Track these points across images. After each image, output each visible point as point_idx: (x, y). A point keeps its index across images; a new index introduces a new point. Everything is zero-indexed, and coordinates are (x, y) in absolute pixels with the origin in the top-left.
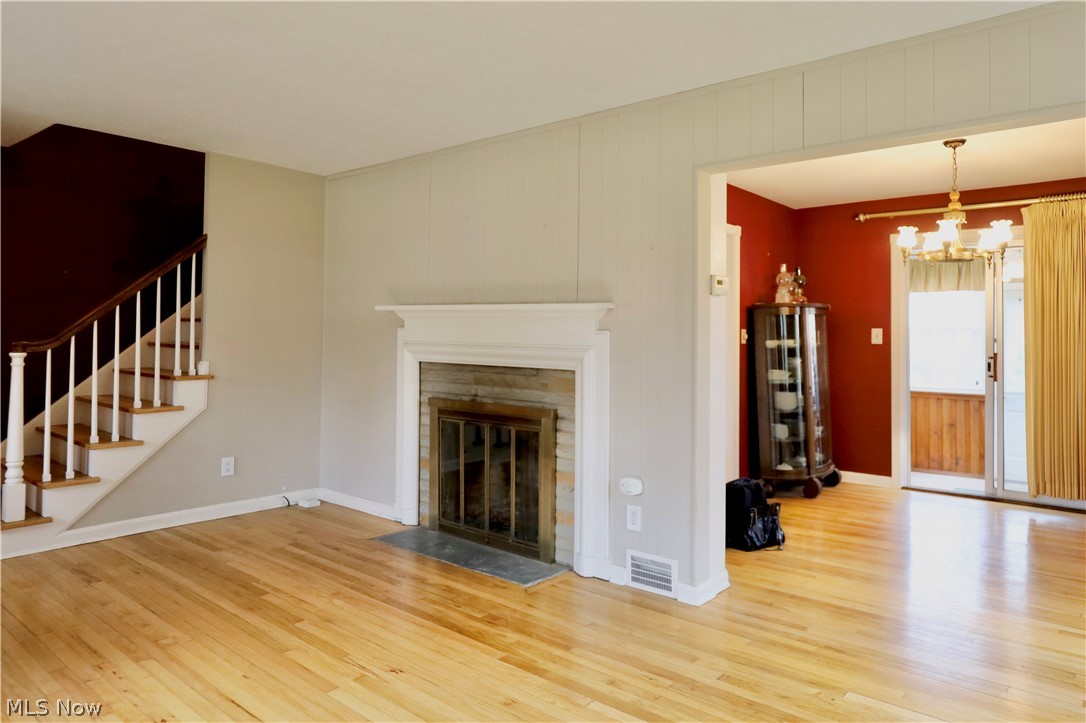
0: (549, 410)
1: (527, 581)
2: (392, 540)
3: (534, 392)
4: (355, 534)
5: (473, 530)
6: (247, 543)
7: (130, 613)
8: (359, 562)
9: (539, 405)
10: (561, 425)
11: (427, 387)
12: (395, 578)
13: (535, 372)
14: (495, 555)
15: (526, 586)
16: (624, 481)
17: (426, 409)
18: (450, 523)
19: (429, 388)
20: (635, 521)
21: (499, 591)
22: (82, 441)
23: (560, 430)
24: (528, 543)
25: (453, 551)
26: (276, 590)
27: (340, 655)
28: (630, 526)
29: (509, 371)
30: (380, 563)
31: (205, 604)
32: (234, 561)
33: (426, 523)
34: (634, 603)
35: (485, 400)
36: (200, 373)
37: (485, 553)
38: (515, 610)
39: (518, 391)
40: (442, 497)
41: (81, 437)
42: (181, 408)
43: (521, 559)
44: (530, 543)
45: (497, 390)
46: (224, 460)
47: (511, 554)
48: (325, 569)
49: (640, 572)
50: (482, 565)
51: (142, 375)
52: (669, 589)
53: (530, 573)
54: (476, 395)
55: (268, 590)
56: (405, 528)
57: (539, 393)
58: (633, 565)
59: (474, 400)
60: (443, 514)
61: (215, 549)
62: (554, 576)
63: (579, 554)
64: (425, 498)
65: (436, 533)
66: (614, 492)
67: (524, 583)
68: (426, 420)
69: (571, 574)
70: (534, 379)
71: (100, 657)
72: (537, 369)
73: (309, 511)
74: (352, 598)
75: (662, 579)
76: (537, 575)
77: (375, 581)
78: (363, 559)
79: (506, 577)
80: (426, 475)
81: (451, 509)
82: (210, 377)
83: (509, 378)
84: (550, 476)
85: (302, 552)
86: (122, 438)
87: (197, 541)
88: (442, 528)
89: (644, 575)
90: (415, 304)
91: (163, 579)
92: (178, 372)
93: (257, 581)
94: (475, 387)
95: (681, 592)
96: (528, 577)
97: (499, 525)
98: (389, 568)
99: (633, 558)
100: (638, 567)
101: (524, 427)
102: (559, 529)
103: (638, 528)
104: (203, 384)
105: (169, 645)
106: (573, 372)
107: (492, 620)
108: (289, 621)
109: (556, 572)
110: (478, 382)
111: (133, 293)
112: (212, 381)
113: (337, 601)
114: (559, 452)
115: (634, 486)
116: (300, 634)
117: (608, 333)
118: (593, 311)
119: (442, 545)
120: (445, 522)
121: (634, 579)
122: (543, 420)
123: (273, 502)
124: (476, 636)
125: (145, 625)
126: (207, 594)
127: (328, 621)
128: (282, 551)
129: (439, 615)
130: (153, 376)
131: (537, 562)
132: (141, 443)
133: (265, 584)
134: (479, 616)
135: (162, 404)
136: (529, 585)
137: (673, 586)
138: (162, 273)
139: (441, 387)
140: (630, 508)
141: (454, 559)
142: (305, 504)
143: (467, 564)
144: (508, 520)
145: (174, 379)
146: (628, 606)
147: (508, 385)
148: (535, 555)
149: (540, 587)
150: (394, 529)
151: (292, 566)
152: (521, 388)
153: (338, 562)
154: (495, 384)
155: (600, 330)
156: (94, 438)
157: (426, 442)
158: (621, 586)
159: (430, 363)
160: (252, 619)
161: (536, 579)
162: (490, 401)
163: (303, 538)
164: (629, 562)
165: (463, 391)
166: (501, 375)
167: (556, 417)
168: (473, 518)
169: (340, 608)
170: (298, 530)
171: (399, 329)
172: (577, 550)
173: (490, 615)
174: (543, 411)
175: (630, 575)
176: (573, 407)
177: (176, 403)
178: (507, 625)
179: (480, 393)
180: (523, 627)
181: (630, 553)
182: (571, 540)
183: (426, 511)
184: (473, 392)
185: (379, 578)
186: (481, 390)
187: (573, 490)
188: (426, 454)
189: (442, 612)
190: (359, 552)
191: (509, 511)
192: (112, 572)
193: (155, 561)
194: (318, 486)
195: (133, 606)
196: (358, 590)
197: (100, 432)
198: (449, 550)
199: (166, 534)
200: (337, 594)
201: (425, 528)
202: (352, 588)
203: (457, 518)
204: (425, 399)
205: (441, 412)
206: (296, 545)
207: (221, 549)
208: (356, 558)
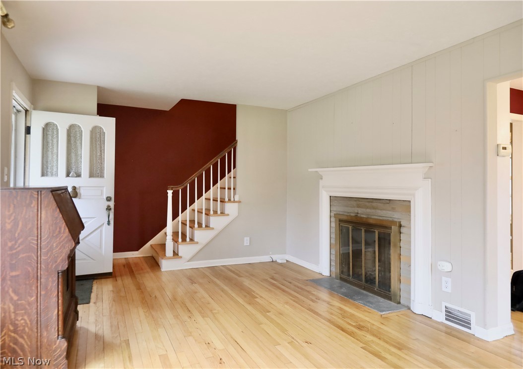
0: (396, 222)
1: (383, 311)
2: (317, 282)
3: (388, 212)
4: (299, 277)
5: (356, 281)
6: (252, 275)
7: (204, 298)
8: (300, 290)
9: (391, 219)
10: (403, 230)
11: (334, 208)
12: (315, 300)
13: (388, 202)
14: (367, 296)
15: (382, 313)
16: (439, 263)
17: (333, 219)
18: (345, 277)
19: (335, 209)
20: (447, 285)
21: (367, 314)
22: (192, 227)
23: (402, 233)
24: (385, 291)
25: (345, 291)
26: (261, 297)
27: (284, 331)
28: (444, 289)
29: (374, 201)
30: (308, 292)
31: (232, 298)
32: (247, 283)
33: (334, 276)
34: (446, 333)
35: (362, 216)
36: (235, 200)
37: (362, 294)
38: (373, 325)
39: (380, 211)
40: (341, 264)
41: (192, 225)
42: (228, 215)
43: (382, 300)
44: (387, 292)
45: (368, 210)
46: (245, 238)
47: (376, 296)
48: (284, 291)
49: (450, 315)
50: (360, 299)
51: (213, 200)
52: (470, 328)
53: (384, 307)
54: (358, 213)
55: (258, 296)
56: (323, 277)
57: (390, 212)
58: (446, 311)
59: (356, 216)
60: (342, 272)
61: (240, 276)
62: (398, 311)
63: (414, 301)
64: (333, 263)
65: (338, 281)
66: (433, 268)
67: (380, 312)
68: (333, 225)
69: (409, 311)
70: (388, 205)
71: (191, 313)
72: (390, 200)
73: (281, 264)
74: (293, 305)
75: (465, 322)
76: (389, 309)
77: (305, 299)
78: (301, 289)
79: (371, 307)
80: (333, 252)
81: (345, 270)
82: (239, 202)
83: (374, 204)
84: (397, 257)
85: (275, 282)
86: (206, 226)
87: (233, 272)
88: (341, 279)
89: (453, 318)
90: (328, 167)
91: (218, 285)
92: (227, 199)
93: (254, 292)
94: (357, 209)
95: (476, 330)
96: (384, 309)
97: (370, 280)
98: (313, 295)
99: (446, 307)
100: (450, 312)
101: (382, 230)
102: (402, 286)
103: (449, 290)
104: (236, 204)
105: (216, 313)
106: (410, 201)
107: (360, 327)
108: (265, 311)
109: (401, 308)
110: (358, 206)
111: (209, 166)
112: (240, 204)
113: (286, 306)
114: (402, 244)
115: (447, 267)
116: (268, 318)
117: (430, 179)
118: (421, 167)
119: (341, 287)
120: (343, 276)
121: (446, 319)
122: (393, 227)
123: (266, 259)
124: (351, 334)
125: (209, 304)
126: (234, 295)
127: (281, 314)
128: (266, 280)
129: (333, 320)
130: (217, 201)
131: (390, 302)
132: (213, 229)
133: (257, 294)
134: (354, 324)
135: (221, 213)
136: (384, 313)
137: (472, 326)
138: (220, 157)
139: (340, 209)
140: (444, 279)
141: (346, 295)
142: (279, 261)
143: (351, 298)
144: (375, 278)
145: (225, 202)
146: (443, 334)
147: (374, 208)
148: (389, 298)
149: (390, 315)
150: (318, 277)
151: (269, 287)
152: (381, 210)
153: (289, 288)
154: (367, 208)
155: (425, 178)
156: (196, 225)
157: (333, 236)
158: (439, 322)
159: (335, 197)
160: (249, 307)
161: (387, 311)
162: (365, 216)
163: (276, 276)
164: (444, 309)
165: (351, 211)
166: (371, 203)
167: (400, 226)
168: (357, 276)
169: (287, 309)
170: (274, 272)
171: (320, 180)
172: (412, 298)
173: (360, 325)
174: (393, 222)
175: (445, 317)
176: (410, 220)
177: (226, 213)
178: (368, 331)
179: (359, 212)
180: (377, 334)
181: (444, 304)
182: (409, 293)
183: (333, 269)
184: (356, 211)
185: (307, 298)
186: (360, 211)
187: (410, 266)
188: (333, 241)
189: (334, 319)
190: (299, 285)
191: (375, 274)
192: (201, 281)
193: (217, 278)
194: (285, 254)
195: (206, 295)
196: (296, 302)
197: (198, 223)
198: (344, 290)
199: (223, 268)
200: (287, 303)
201: (333, 278)
202: (294, 301)
203: (349, 275)
204: (333, 214)
205: (340, 221)
206: (273, 278)
207: (241, 277)
208: (298, 288)
